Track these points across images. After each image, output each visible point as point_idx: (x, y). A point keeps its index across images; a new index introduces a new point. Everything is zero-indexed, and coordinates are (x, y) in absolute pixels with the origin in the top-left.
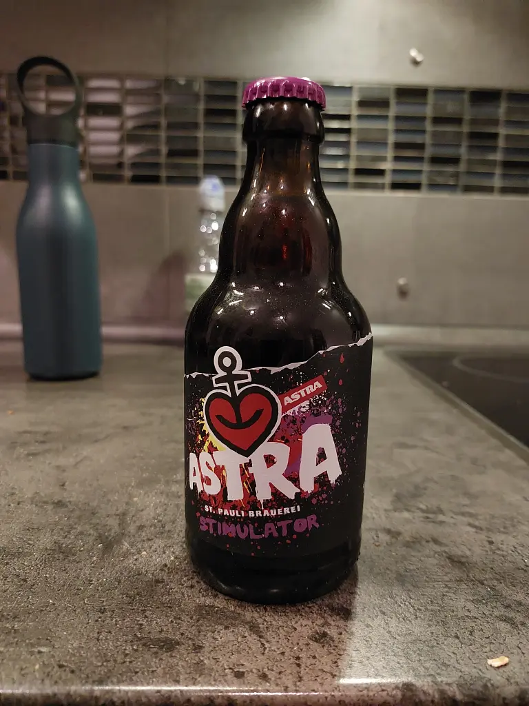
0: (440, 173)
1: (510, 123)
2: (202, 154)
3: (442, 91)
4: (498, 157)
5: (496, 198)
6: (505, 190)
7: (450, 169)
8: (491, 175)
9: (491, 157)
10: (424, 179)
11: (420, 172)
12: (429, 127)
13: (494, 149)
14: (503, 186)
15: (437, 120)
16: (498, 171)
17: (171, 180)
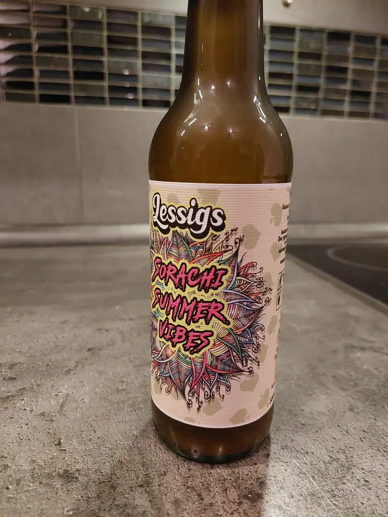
0: (304, 99)
1: (357, 60)
2: (107, 77)
3: (306, 30)
4: (348, 87)
5: (345, 120)
6: (352, 114)
7: (312, 96)
8: (342, 101)
9: (342, 87)
10: (292, 104)
11: (289, 98)
12: (296, 60)
13: (344, 81)
14: (351, 110)
15: (302, 55)
16: (347, 99)
17: (80, 100)
